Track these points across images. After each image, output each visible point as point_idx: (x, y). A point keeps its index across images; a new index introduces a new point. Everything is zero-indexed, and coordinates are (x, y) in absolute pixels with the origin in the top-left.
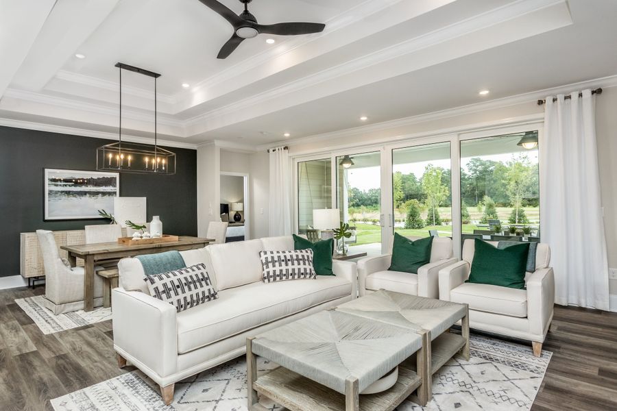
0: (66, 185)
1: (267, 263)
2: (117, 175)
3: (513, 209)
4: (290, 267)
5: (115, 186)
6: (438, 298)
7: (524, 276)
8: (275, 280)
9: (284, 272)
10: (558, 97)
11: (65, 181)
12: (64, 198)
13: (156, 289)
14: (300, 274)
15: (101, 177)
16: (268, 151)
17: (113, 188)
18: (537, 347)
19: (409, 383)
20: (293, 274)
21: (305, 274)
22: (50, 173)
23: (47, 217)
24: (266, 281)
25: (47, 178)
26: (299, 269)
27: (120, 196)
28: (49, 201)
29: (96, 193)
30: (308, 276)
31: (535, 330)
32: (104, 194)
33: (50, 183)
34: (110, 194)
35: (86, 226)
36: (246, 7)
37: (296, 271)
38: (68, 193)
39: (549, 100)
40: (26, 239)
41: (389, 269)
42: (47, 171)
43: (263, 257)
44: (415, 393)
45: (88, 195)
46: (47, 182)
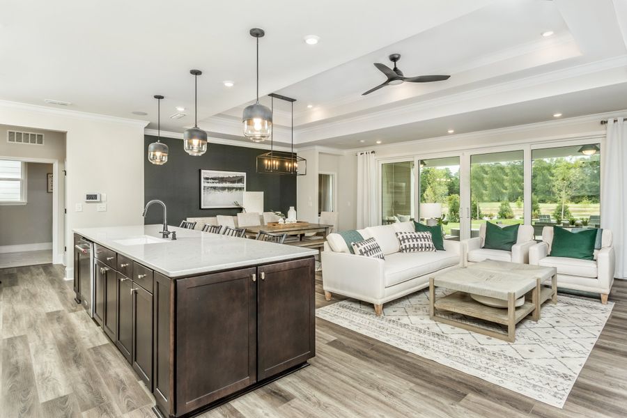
0: (213, 182)
1: (404, 240)
2: (244, 174)
3: (557, 205)
4: (419, 243)
5: (244, 183)
6: (528, 263)
7: (593, 251)
8: (410, 251)
9: (416, 246)
10: (619, 119)
11: (213, 179)
12: (213, 191)
13: (361, 251)
14: (426, 248)
15: (235, 176)
16: (356, 154)
17: (242, 185)
18: (604, 298)
19: (530, 306)
20: (422, 248)
21: (429, 248)
22: (205, 173)
24: (404, 251)
25: (202, 176)
26: (425, 244)
27: (247, 190)
28: (204, 194)
29: (232, 188)
30: (431, 249)
31: (603, 287)
32: (236, 189)
33: (205, 180)
34: (241, 189)
36: (395, 64)
37: (424, 246)
38: (215, 188)
39: (611, 121)
41: (483, 248)
42: (203, 171)
43: (400, 236)
44: (531, 314)
45: (227, 190)
46: (202, 180)
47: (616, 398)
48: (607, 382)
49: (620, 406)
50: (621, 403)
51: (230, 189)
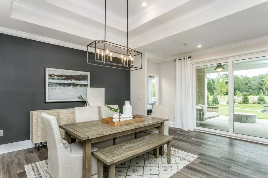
0: (59, 79)
2: (88, 74)
5: (87, 81)
11: (59, 76)
12: (58, 87)
15: (80, 74)
16: (175, 60)
17: (86, 82)
22: (49, 71)
23: (47, 101)
25: (47, 73)
27: (90, 87)
28: (48, 89)
32: (81, 85)
33: (49, 77)
34: (85, 85)
38: (60, 84)
40: (34, 116)
42: (47, 69)
45: (72, 86)
46: (47, 76)
51: (75, 85)
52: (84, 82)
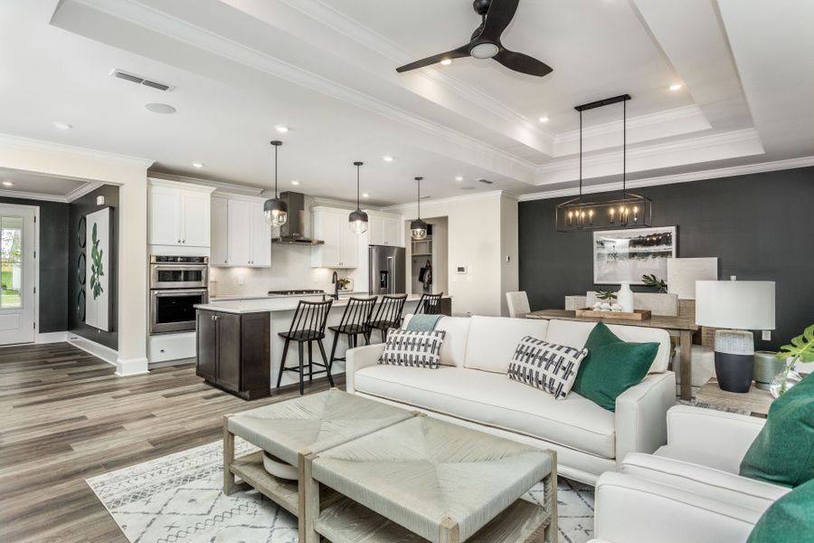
5: (670, 244)
17: (667, 247)
23: (596, 282)
25: (595, 240)
28: (597, 264)
29: (646, 255)
32: (655, 255)
33: (599, 246)
35: (588, 293)
45: (636, 257)
46: (595, 245)
47: (51, 521)
48: (75, 531)
49: (41, 516)
50: (43, 520)
52: (662, 248)
